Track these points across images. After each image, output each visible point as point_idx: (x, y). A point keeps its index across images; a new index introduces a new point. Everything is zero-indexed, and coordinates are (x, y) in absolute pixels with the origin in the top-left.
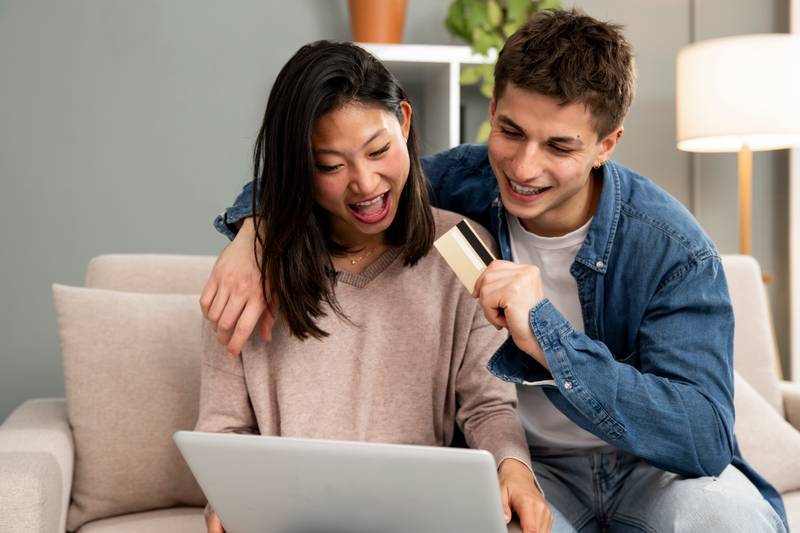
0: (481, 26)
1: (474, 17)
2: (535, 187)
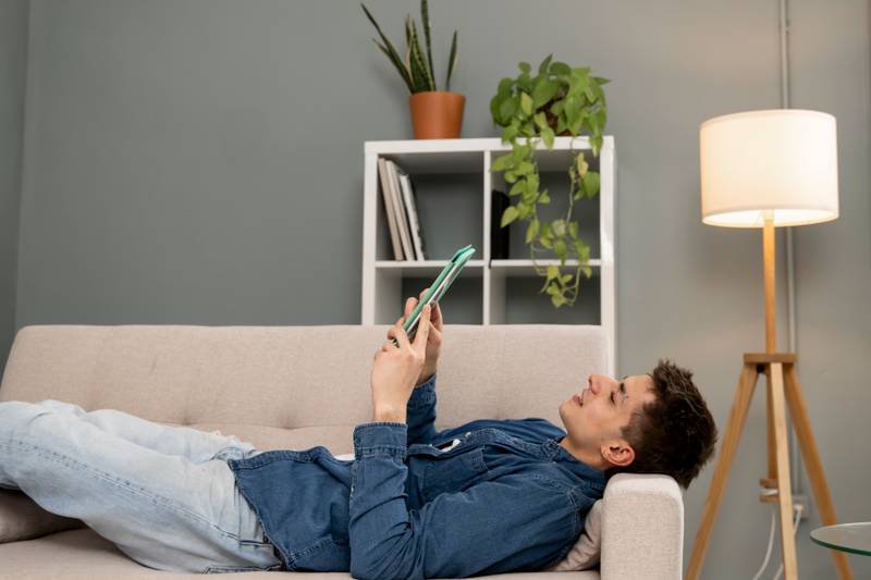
0: (516, 117)
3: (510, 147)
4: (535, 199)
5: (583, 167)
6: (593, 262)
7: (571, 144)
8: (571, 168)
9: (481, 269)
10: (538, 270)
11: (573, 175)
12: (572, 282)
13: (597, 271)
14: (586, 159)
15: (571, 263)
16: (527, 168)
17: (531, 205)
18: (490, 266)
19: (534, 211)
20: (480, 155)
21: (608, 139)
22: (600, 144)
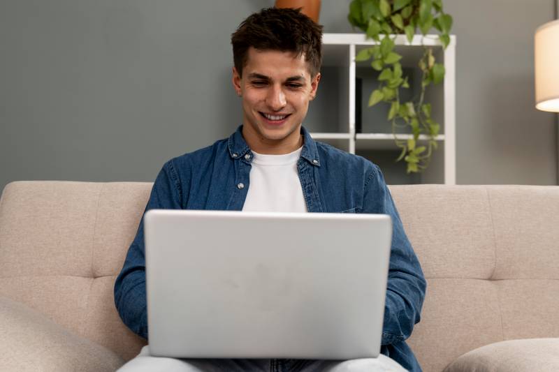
0: (374, 18)
1: (368, 11)
2: (283, 115)
3: (371, 42)
4: (398, 84)
5: (432, 60)
6: (440, 137)
7: (422, 41)
8: (421, 61)
9: (347, 141)
10: (397, 143)
11: (423, 67)
12: (425, 153)
13: (441, 143)
14: (434, 55)
15: (422, 137)
16: (394, 58)
17: (394, 89)
18: (355, 139)
19: (397, 93)
20: (347, 47)
21: (453, 38)
22: (447, 41)
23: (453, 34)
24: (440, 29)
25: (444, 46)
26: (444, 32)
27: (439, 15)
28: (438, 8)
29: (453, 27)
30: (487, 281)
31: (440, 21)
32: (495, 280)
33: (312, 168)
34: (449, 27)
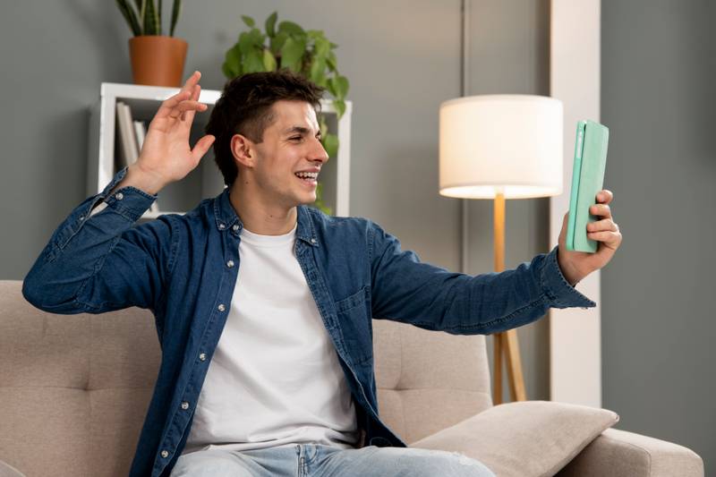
1: (250, 64)
5: (324, 128)
14: (327, 123)
21: (349, 105)
22: (343, 109)
23: (348, 100)
24: (334, 93)
25: (339, 115)
26: (339, 97)
27: (332, 76)
28: (332, 68)
29: (350, 92)
30: (393, 392)
31: (335, 83)
32: (400, 390)
33: (310, 248)
34: (344, 92)
